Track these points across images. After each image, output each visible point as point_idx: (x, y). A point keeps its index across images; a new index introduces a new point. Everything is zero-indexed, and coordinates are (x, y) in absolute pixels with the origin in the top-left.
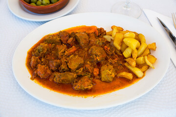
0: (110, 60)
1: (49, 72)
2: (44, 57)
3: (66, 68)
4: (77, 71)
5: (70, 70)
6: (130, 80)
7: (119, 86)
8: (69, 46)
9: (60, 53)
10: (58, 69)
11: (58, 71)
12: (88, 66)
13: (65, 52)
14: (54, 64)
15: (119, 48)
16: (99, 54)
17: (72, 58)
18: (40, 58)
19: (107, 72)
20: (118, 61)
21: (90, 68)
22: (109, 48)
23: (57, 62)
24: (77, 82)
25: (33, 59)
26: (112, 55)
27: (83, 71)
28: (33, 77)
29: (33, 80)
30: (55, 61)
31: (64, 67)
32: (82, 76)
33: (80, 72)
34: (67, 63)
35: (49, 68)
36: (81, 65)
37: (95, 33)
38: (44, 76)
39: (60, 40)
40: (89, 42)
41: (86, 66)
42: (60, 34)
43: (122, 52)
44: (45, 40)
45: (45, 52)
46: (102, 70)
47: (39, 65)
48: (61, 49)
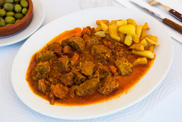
0: (117, 53)
1: (67, 89)
2: (49, 76)
3: (84, 77)
4: (95, 76)
5: (87, 77)
6: (146, 65)
7: (141, 74)
8: (70, 56)
9: (66, 66)
10: (75, 82)
11: (74, 84)
12: (101, 66)
13: (70, 62)
14: (69, 78)
15: (119, 39)
16: (106, 51)
17: (82, 65)
18: (46, 79)
19: (124, 65)
20: (124, 51)
21: (105, 68)
22: (110, 43)
23: (71, 75)
24: (102, 86)
25: (41, 83)
26: (115, 48)
27: (100, 74)
28: (53, 101)
29: (54, 104)
30: (68, 74)
31: (82, 77)
32: (102, 78)
33: (98, 75)
34: (80, 72)
35: (64, 85)
36: (94, 68)
37: (86, 33)
38: (64, 95)
39: (55, 53)
40: (86, 44)
41: (100, 67)
42: (49, 47)
43: (122, 42)
44: (39, 59)
45: (49, 70)
46: (118, 64)
47: (53, 86)
48: (65, 60)
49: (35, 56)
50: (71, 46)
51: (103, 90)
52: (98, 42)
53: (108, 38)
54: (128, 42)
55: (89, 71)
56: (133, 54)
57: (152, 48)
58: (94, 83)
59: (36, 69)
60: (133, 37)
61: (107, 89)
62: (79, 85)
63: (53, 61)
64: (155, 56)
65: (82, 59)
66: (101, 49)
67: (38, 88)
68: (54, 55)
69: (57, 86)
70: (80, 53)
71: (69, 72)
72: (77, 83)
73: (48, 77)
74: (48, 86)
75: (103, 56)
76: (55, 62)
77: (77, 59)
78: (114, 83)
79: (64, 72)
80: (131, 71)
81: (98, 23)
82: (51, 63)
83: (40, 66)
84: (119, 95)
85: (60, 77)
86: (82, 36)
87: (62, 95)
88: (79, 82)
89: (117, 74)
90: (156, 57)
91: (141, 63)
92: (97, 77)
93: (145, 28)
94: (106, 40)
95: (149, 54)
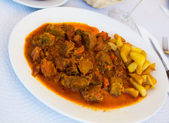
0: (117, 72)
1: (55, 71)
3: (77, 71)
4: (87, 77)
5: (80, 74)
6: (134, 97)
8: (77, 45)
9: (68, 51)
10: (67, 70)
11: (65, 72)
12: (97, 73)
13: (73, 51)
14: (64, 64)
15: (126, 60)
16: (110, 62)
17: (82, 60)
18: (43, 50)
19: (117, 85)
20: (123, 73)
21: (100, 77)
22: (116, 59)
23: (67, 62)
24: (88, 90)
25: (37, 51)
26: (117, 66)
27: (93, 78)
28: (36, 73)
29: (35, 77)
30: (66, 59)
31: (76, 70)
32: (92, 84)
33: (91, 78)
34: (77, 65)
35: (55, 66)
36: (90, 70)
37: (102, 37)
38: (49, 75)
39: (66, 34)
40: (96, 45)
41: (95, 72)
42: (64, 26)
43: (126, 65)
44: (48, 30)
45: (51, 45)
46: (112, 81)
47: (45, 60)
48: (70, 46)
49: (48, 25)
50: (83, 39)
51: (87, 94)
52: (107, 51)
53: (117, 53)
54: (131, 68)
55: (85, 69)
56: (129, 81)
57: (148, 87)
58: (83, 83)
59: (41, 36)
60: (138, 67)
61: (90, 96)
62: (68, 75)
63: (59, 40)
64: (146, 95)
65: (85, 55)
66: (107, 58)
67: (31, 52)
68: (64, 35)
69: (49, 63)
70: (87, 49)
71: (67, 58)
72: (67, 73)
73: (46, 50)
74: (41, 58)
75: (104, 65)
76: (60, 41)
77: (81, 51)
78: (100, 94)
79: (63, 55)
80: (120, 94)
81: (116, 37)
82: (57, 40)
83: (46, 35)
84: (97, 109)
85: (57, 57)
86: (97, 37)
87: (48, 74)
88: (70, 73)
89: (106, 88)
90: (147, 97)
91: (132, 93)
92: (88, 79)
93: (152, 67)
94: (114, 54)
95: (143, 91)
